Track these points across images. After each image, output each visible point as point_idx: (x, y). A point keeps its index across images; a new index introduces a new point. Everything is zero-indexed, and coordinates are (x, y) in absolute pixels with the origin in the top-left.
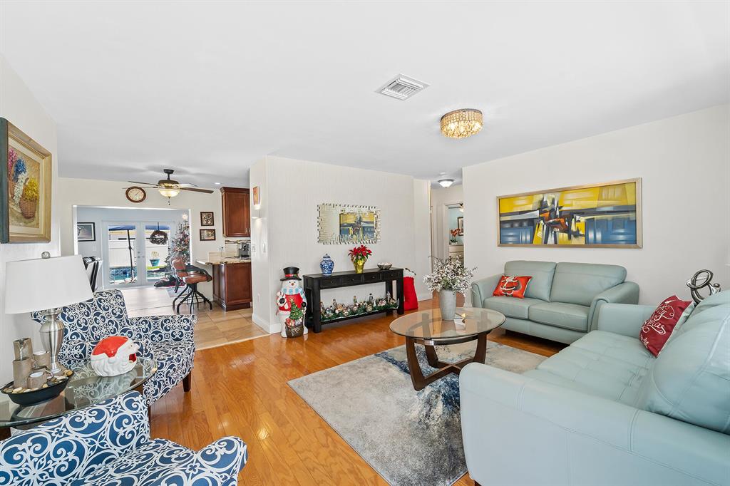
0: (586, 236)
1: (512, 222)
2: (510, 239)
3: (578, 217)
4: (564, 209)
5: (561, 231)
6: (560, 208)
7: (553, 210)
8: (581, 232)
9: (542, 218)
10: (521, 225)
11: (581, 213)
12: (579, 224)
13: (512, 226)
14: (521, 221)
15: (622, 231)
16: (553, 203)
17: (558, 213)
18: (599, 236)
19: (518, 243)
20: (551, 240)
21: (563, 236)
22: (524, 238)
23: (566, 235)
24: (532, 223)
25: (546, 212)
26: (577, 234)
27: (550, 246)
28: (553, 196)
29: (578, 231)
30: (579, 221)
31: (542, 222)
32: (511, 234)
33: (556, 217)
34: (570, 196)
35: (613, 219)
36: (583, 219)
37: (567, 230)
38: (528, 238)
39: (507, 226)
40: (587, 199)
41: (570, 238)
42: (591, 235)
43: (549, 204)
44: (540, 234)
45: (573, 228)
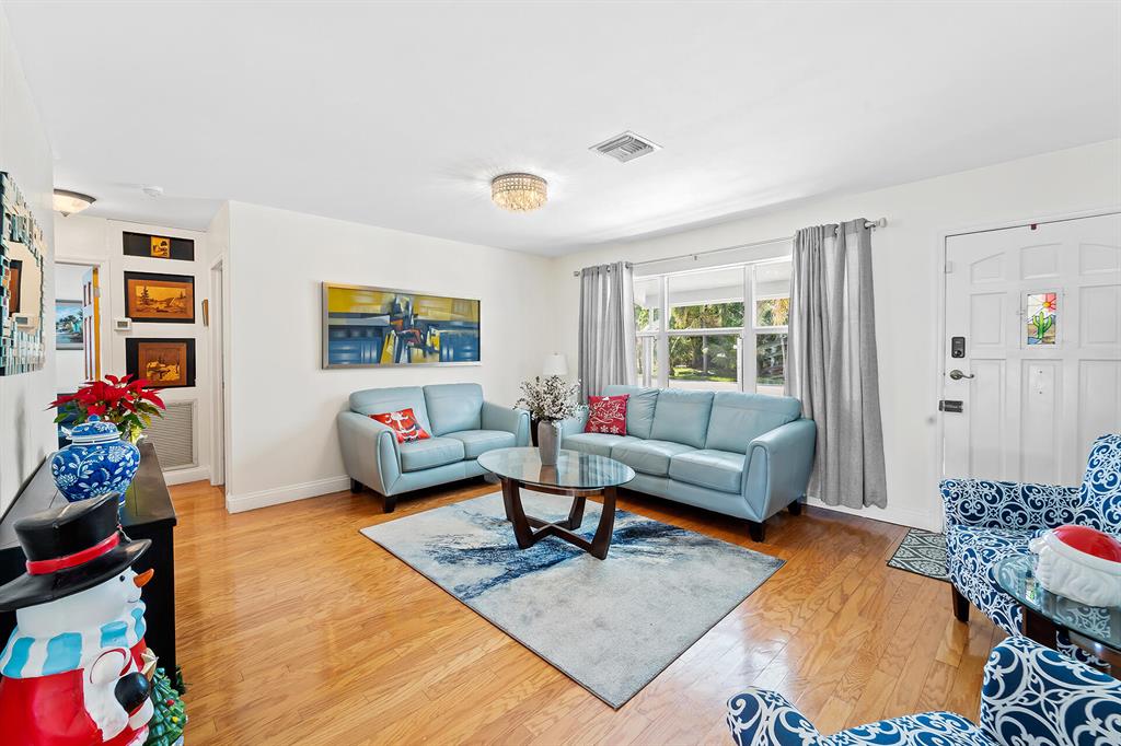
0: (440, 352)
1: (348, 329)
2: (345, 356)
3: (433, 330)
4: (420, 317)
5: (417, 346)
6: (416, 316)
7: (407, 317)
8: (436, 349)
9: (394, 328)
10: (363, 335)
11: (437, 325)
12: (434, 338)
13: (349, 335)
14: (363, 329)
15: (468, 348)
16: (407, 308)
17: (412, 322)
18: (451, 353)
19: (358, 362)
20: (404, 357)
21: (417, 352)
22: (367, 355)
23: (421, 351)
24: (379, 331)
25: (398, 319)
26: (431, 351)
27: (403, 366)
28: (408, 299)
29: (433, 346)
30: (434, 335)
31: (393, 332)
32: (347, 348)
33: (410, 327)
34: (426, 303)
35: (463, 335)
36: (437, 333)
37: (422, 345)
38: (374, 354)
39: (341, 334)
40: (441, 310)
41: (425, 356)
42: (445, 352)
43: (403, 310)
44: (390, 349)
45: (428, 343)
